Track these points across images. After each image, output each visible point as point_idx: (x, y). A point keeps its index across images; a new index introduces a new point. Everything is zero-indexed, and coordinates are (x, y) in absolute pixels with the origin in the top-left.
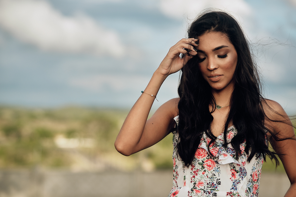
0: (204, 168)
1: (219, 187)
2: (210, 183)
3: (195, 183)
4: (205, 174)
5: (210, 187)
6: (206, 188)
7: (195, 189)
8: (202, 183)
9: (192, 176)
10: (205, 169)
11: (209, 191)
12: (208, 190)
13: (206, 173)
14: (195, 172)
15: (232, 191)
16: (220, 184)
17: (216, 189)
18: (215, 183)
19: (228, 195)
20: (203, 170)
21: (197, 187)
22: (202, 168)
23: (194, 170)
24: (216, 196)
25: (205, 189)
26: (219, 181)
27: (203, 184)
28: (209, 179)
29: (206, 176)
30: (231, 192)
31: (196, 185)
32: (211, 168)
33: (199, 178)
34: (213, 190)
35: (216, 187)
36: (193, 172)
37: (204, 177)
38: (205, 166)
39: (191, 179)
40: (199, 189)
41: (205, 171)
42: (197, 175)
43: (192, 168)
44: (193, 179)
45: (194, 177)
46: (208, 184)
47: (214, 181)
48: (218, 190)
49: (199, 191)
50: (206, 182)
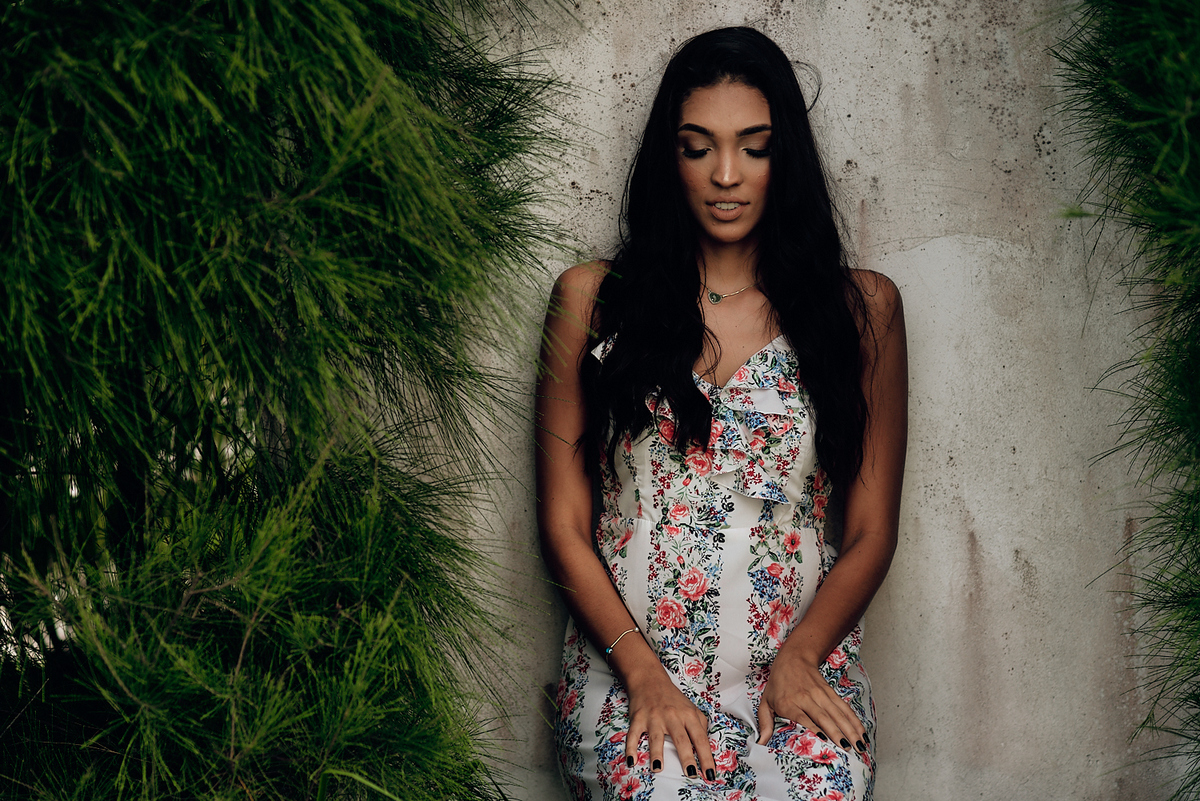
0: (687, 470)
1: (730, 518)
2: (704, 507)
3: (665, 510)
4: (691, 486)
5: (707, 519)
6: (695, 520)
7: (666, 523)
8: (684, 509)
9: (654, 491)
10: (689, 471)
11: (704, 528)
12: (700, 527)
13: (694, 482)
14: (662, 480)
15: (763, 523)
16: (731, 509)
17: (723, 524)
18: (718, 507)
19: (753, 534)
20: (685, 475)
21: (672, 519)
22: (683, 469)
23: (660, 475)
24: (723, 541)
25: (693, 525)
26: (729, 501)
27: (687, 512)
28: (700, 498)
29: (693, 490)
30: (760, 527)
31: (668, 515)
32: (705, 469)
33: (676, 496)
34: (714, 525)
35: (723, 519)
36: (657, 480)
37: (688, 493)
38: (691, 464)
39: (655, 500)
40: (678, 523)
41: (690, 477)
42: (669, 487)
43: (655, 471)
44: (659, 497)
45: (661, 492)
46: (699, 510)
47: (714, 503)
48: (727, 527)
49: (677, 531)
50: (694, 506)
